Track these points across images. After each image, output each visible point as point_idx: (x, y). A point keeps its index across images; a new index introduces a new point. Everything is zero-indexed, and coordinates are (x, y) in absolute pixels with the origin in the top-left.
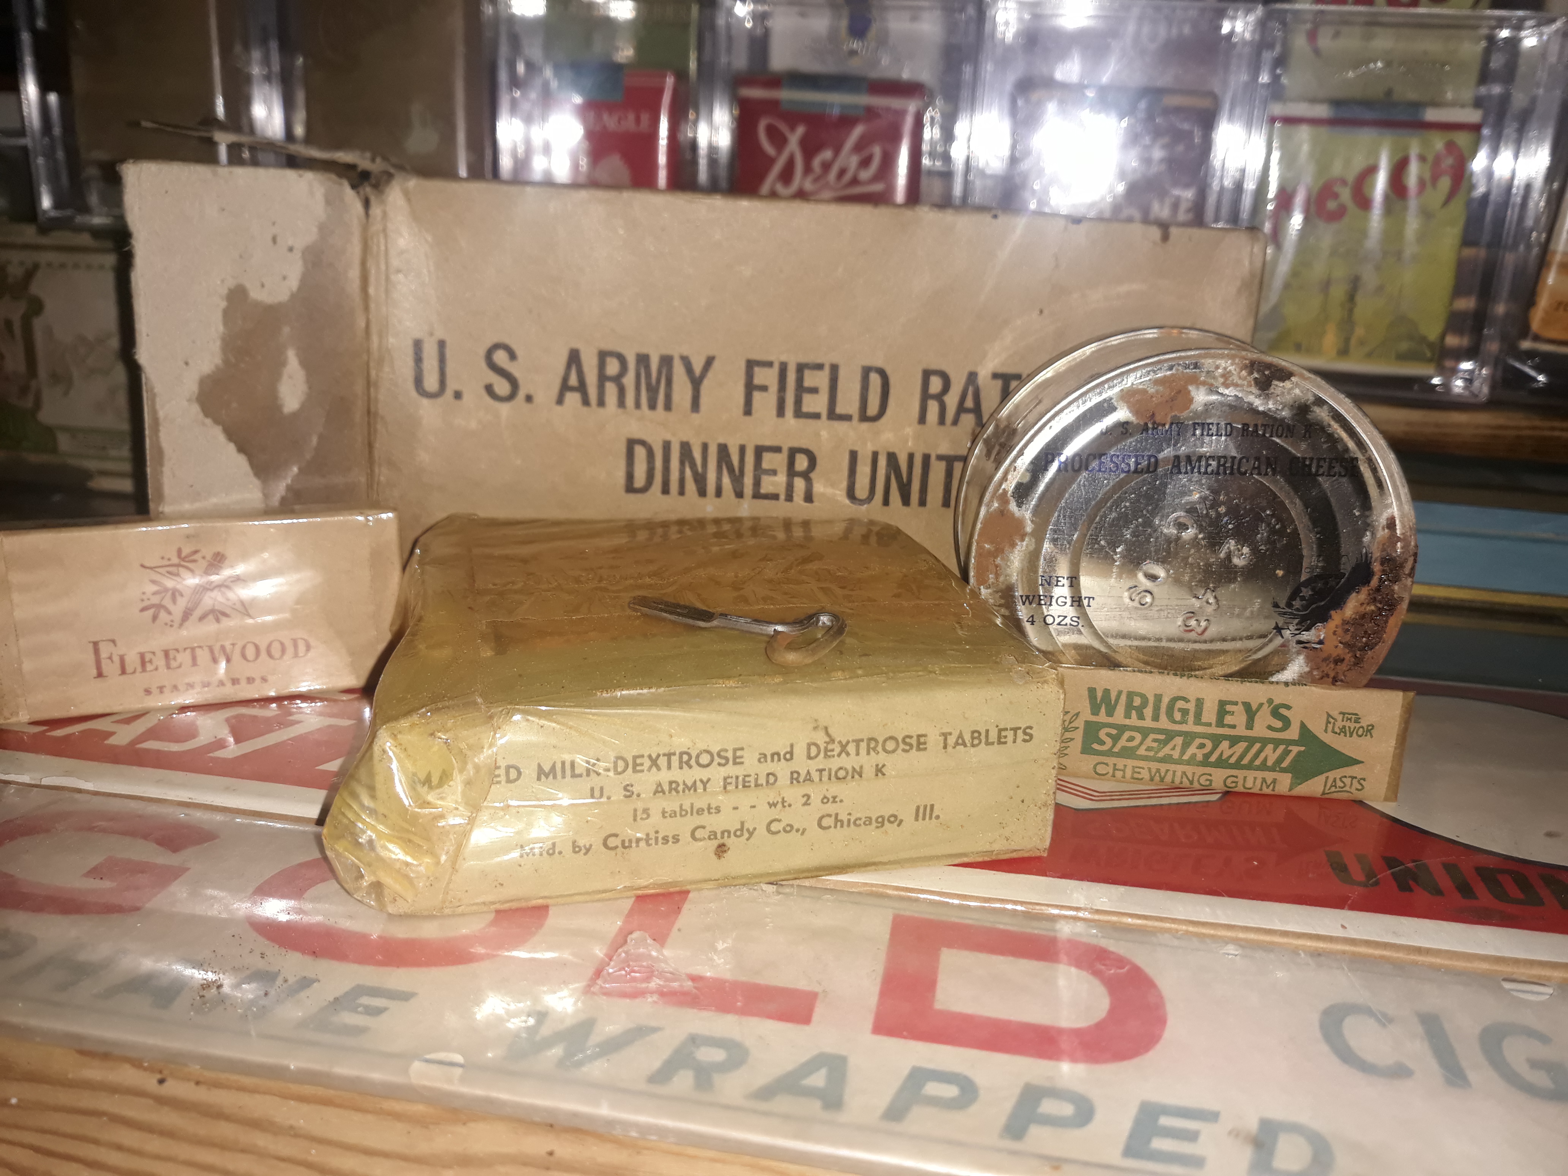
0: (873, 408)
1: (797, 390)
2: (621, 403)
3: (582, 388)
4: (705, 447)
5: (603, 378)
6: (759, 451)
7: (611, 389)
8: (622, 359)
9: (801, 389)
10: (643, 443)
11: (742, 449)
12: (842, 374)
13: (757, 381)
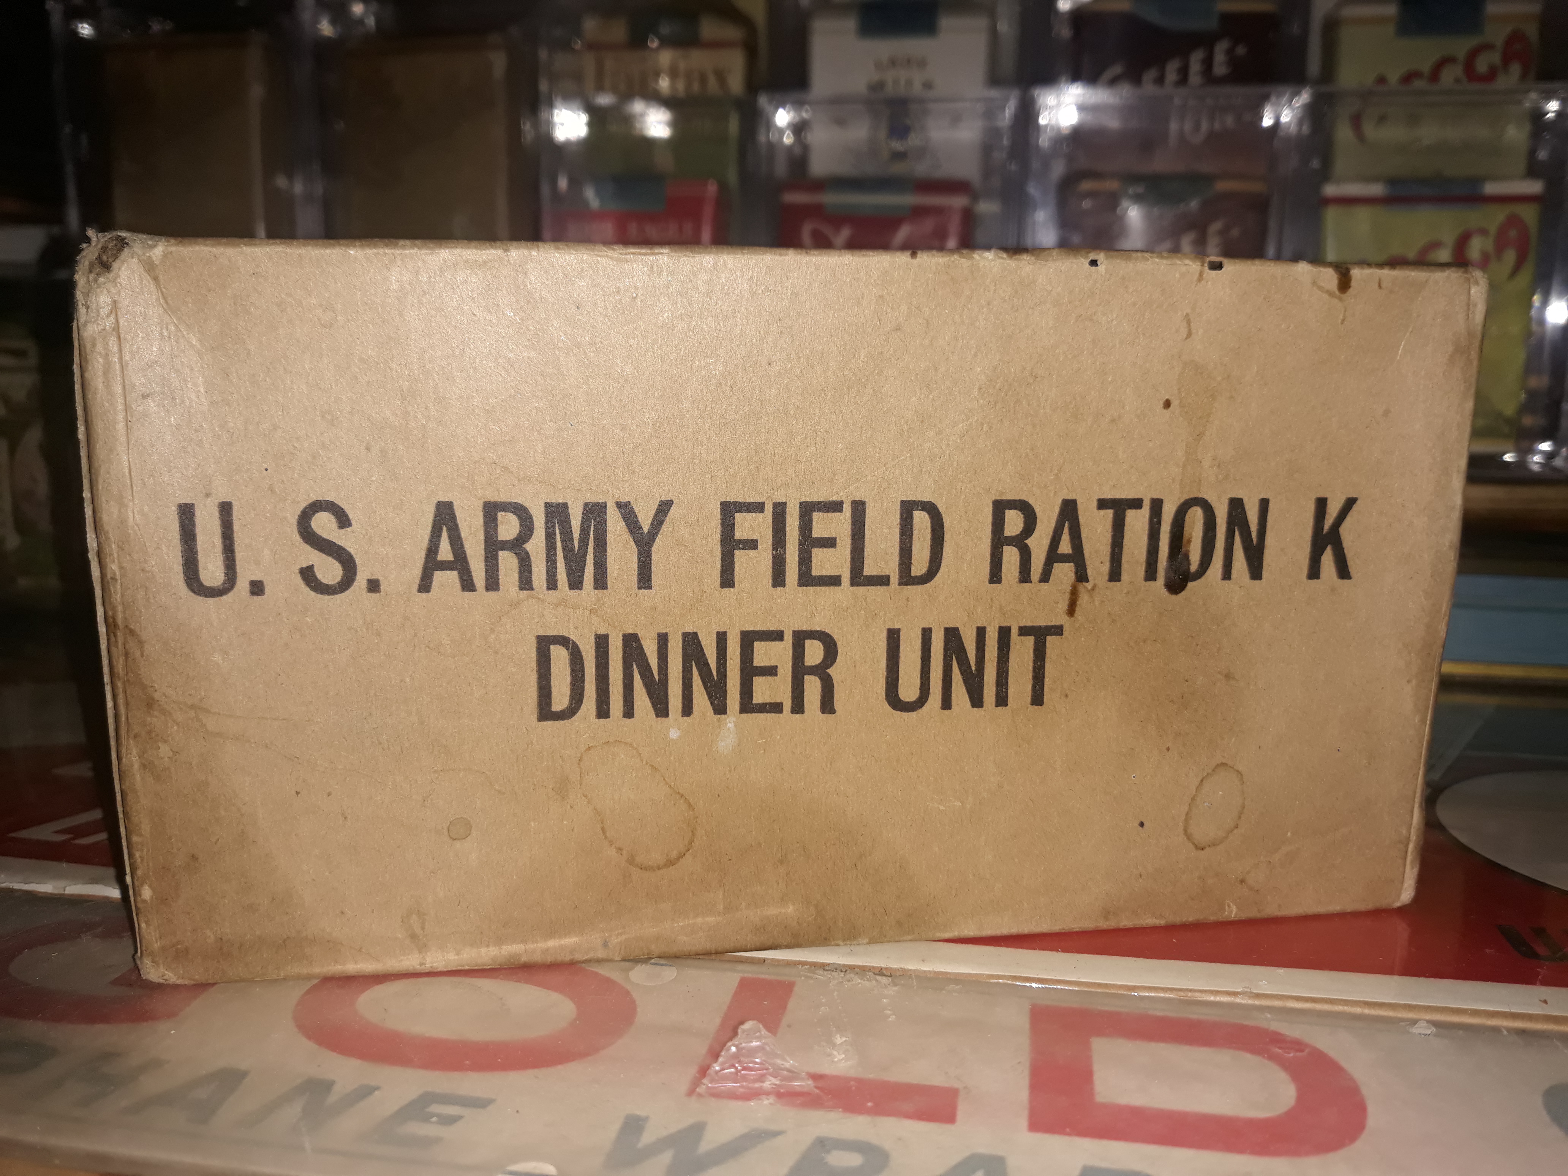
0: (920, 565)
1: (801, 544)
2: (526, 583)
3: (460, 563)
4: (663, 640)
5: (493, 546)
6: (748, 639)
7: (507, 561)
8: (522, 512)
9: (808, 542)
10: (563, 641)
11: (722, 639)
12: (871, 514)
13: (740, 534)
